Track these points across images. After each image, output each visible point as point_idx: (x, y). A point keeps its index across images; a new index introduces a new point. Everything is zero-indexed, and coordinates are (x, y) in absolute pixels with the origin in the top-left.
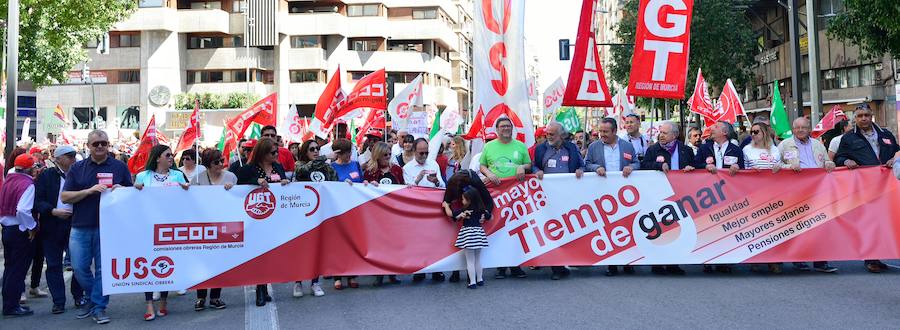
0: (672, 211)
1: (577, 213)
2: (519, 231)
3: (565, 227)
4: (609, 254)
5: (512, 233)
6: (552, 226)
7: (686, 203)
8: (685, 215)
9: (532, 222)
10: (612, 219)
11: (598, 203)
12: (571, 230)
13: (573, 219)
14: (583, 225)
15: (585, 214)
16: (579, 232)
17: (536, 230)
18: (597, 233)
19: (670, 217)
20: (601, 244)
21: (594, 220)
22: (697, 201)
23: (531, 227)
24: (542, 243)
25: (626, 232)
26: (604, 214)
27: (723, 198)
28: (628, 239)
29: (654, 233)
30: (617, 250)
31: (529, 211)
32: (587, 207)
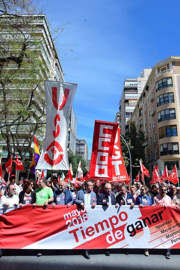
0: (141, 224)
1: (101, 224)
2: (74, 232)
3: (95, 231)
4: (114, 243)
5: (70, 232)
6: (90, 229)
7: (147, 221)
8: (146, 226)
9: (81, 228)
10: (116, 227)
11: (110, 219)
12: (98, 231)
13: (99, 226)
14: (103, 229)
15: (104, 224)
16: (101, 232)
17: (82, 231)
18: (109, 233)
19: (140, 227)
20: (110, 239)
21: (108, 227)
22: (151, 219)
23: (80, 230)
24: (85, 238)
25: (121, 233)
26: (112, 224)
27: (161, 219)
28: (122, 236)
29: (133, 233)
30: (117, 241)
31: (80, 222)
32: (105, 221)
